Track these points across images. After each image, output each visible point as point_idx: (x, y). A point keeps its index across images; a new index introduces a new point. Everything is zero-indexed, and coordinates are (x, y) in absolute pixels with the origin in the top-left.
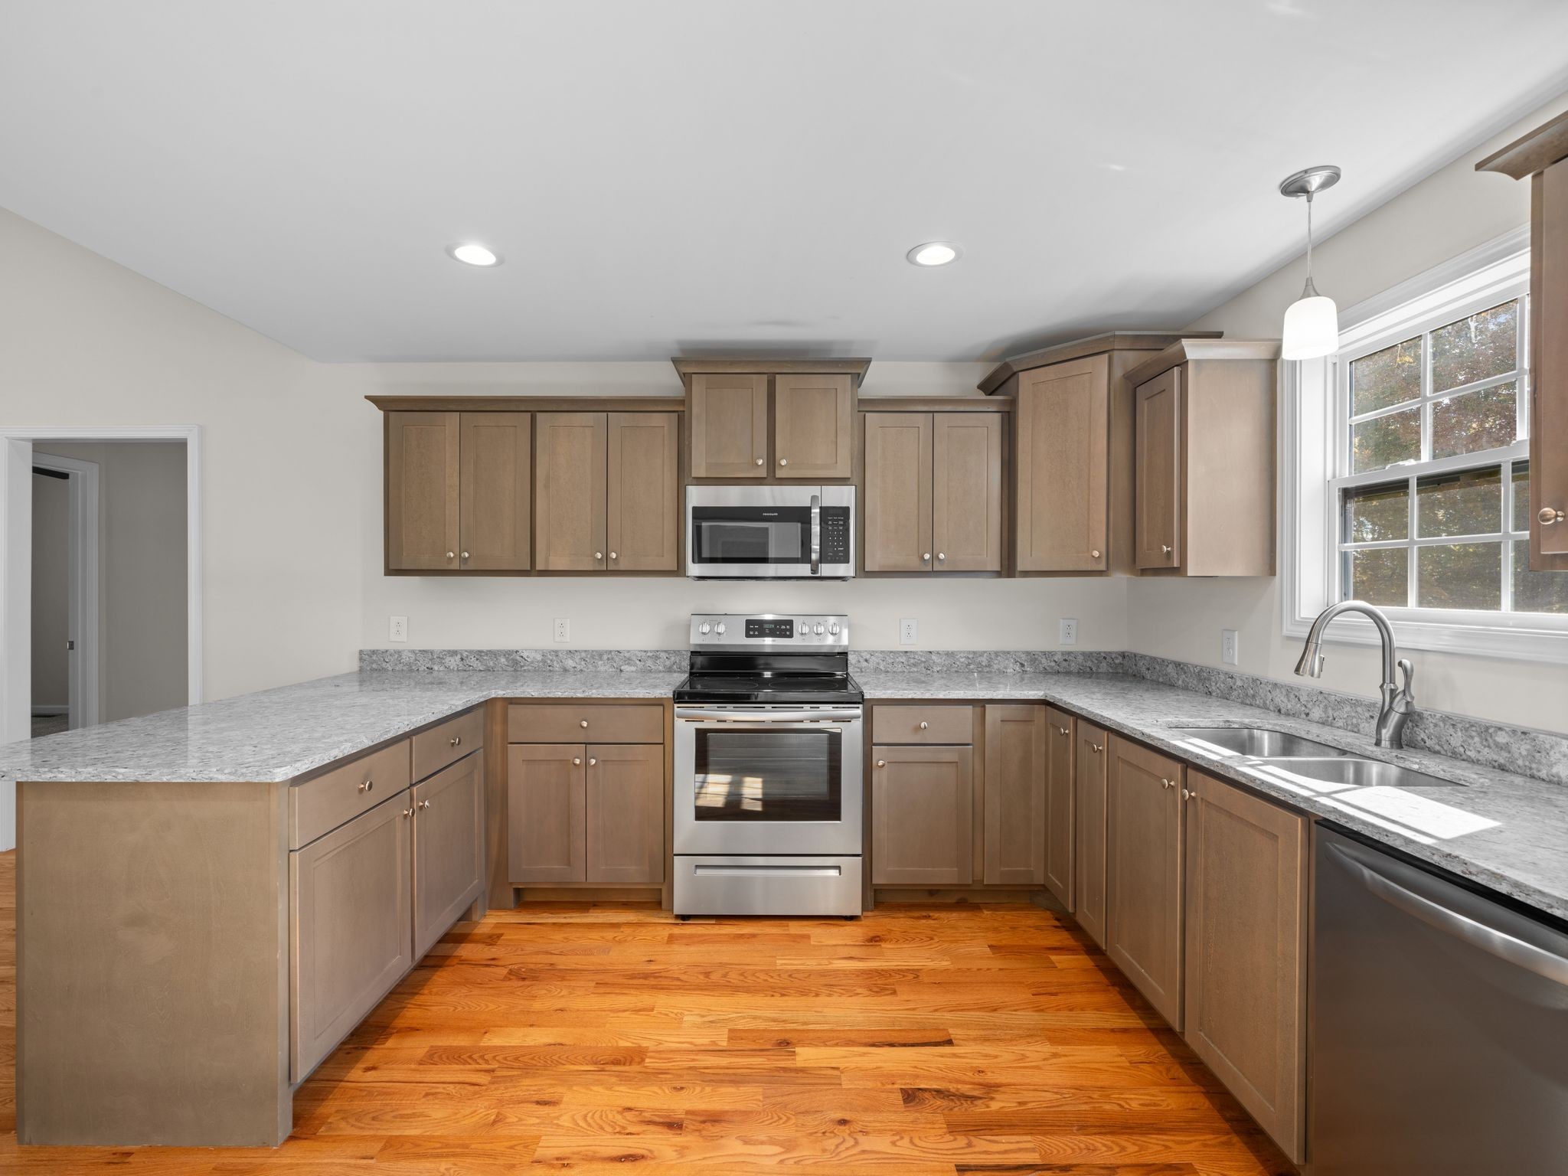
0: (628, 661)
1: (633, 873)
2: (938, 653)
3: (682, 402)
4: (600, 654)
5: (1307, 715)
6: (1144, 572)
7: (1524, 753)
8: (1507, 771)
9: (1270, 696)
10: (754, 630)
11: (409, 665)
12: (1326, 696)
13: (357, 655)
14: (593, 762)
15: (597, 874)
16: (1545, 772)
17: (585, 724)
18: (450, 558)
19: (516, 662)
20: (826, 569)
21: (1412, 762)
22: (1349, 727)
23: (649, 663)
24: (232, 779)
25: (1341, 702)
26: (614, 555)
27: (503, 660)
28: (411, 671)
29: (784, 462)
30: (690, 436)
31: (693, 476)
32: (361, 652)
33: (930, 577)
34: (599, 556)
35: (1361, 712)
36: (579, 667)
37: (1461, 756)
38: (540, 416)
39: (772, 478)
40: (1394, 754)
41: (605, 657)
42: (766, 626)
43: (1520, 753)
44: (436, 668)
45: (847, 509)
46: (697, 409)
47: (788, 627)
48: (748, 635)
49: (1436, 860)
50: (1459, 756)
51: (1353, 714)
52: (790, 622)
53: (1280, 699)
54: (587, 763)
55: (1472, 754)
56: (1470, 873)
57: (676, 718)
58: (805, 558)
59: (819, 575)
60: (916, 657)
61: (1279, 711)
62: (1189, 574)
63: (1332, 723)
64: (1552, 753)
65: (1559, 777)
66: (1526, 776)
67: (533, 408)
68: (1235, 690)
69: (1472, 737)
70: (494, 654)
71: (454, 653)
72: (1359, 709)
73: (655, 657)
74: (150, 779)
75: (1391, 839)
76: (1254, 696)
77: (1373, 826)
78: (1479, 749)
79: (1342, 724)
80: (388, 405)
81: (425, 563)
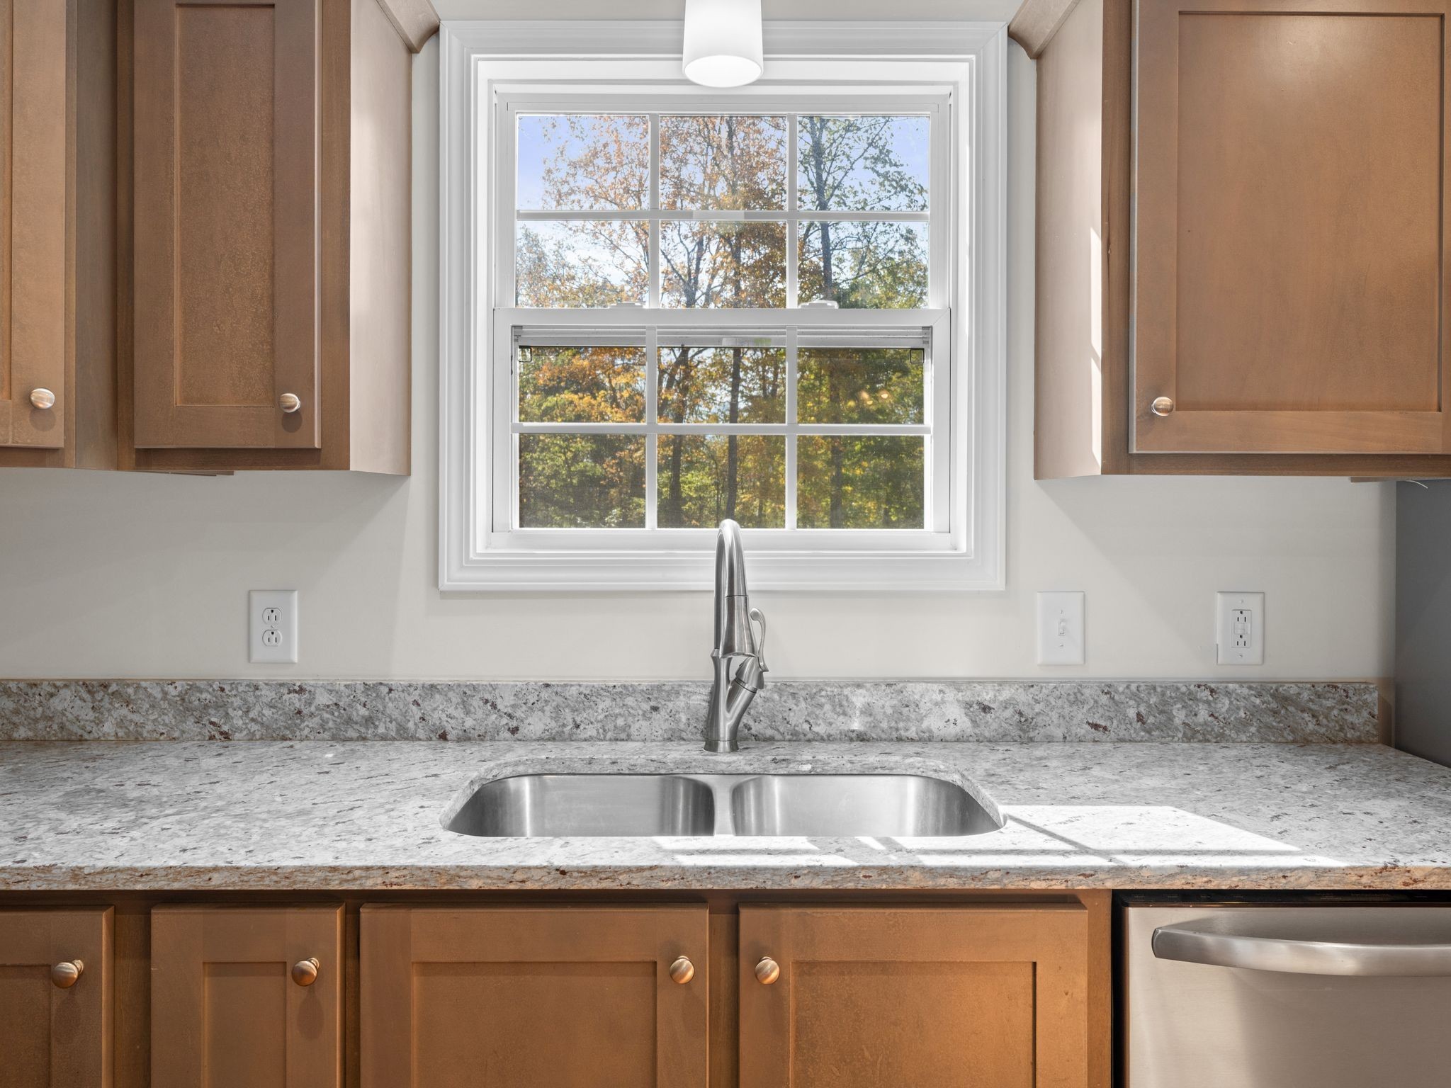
5: (514, 730)
6: (149, 459)
7: (889, 711)
8: (868, 740)
9: (416, 712)
12: (559, 690)
16: (914, 729)
21: (802, 763)
22: (609, 735)
25: (589, 697)
35: (633, 705)
37: (805, 735)
40: (769, 758)
43: (885, 713)
49: (1367, 882)
50: (802, 736)
51: (617, 711)
53: (444, 712)
55: (821, 729)
56: (1415, 881)
61: (443, 737)
62: (352, 468)
63: (571, 735)
64: (921, 705)
65: (930, 731)
66: (892, 740)
68: (312, 715)
69: (821, 706)
72: (630, 701)
75: (1292, 879)
76: (369, 721)
77: (1259, 870)
78: (831, 720)
79: (594, 733)
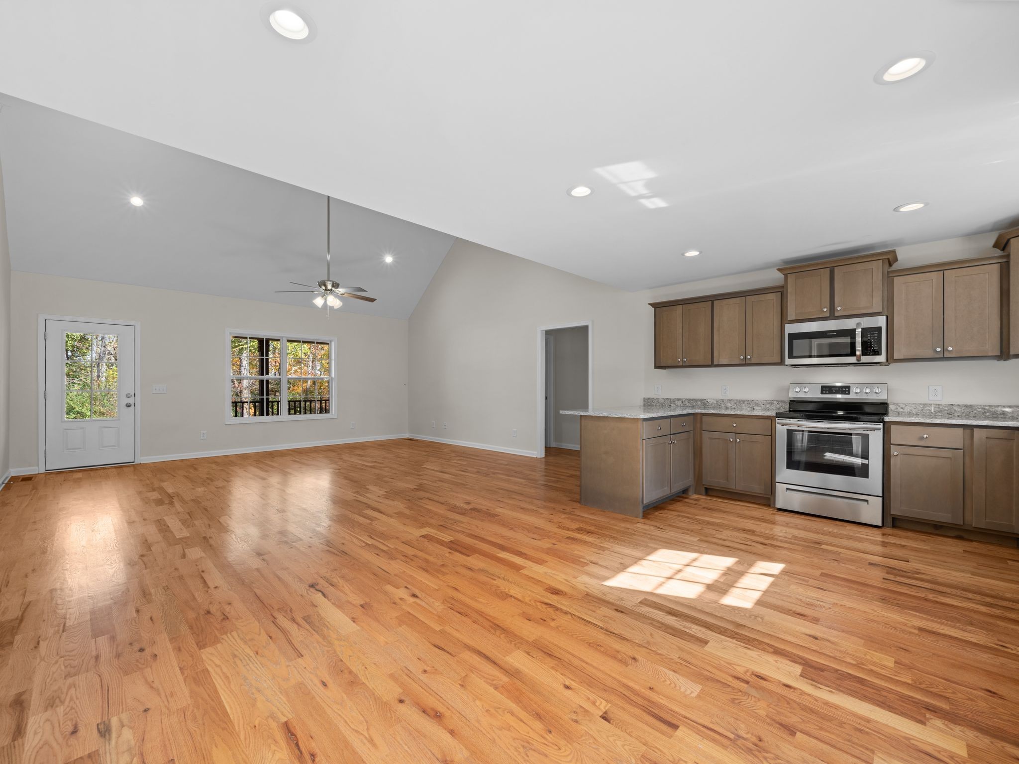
0: (757, 405)
1: (757, 488)
2: (959, 405)
3: (783, 287)
4: (744, 401)
10: (826, 391)
11: (662, 404)
13: (643, 400)
14: (738, 440)
15: (740, 486)
17: (735, 425)
18: (679, 361)
19: (705, 404)
20: (866, 359)
23: (768, 406)
24: (630, 417)
26: (749, 357)
27: (699, 403)
28: (663, 406)
29: (839, 308)
30: (787, 302)
31: (788, 319)
32: (644, 398)
33: (943, 361)
34: (742, 357)
36: (733, 407)
38: (715, 302)
39: (832, 316)
41: (746, 402)
42: (832, 389)
44: (672, 405)
45: (880, 329)
46: (790, 289)
47: (847, 389)
48: (822, 393)
52: (849, 387)
54: (736, 441)
57: (777, 424)
58: (853, 353)
59: (862, 362)
60: (941, 407)
67: (712, 299)
70: (696, 400)
71: (679, 400)
73: (771, 403)
74: (610, 416)
80: (656, 306)
81: (669, 363)
